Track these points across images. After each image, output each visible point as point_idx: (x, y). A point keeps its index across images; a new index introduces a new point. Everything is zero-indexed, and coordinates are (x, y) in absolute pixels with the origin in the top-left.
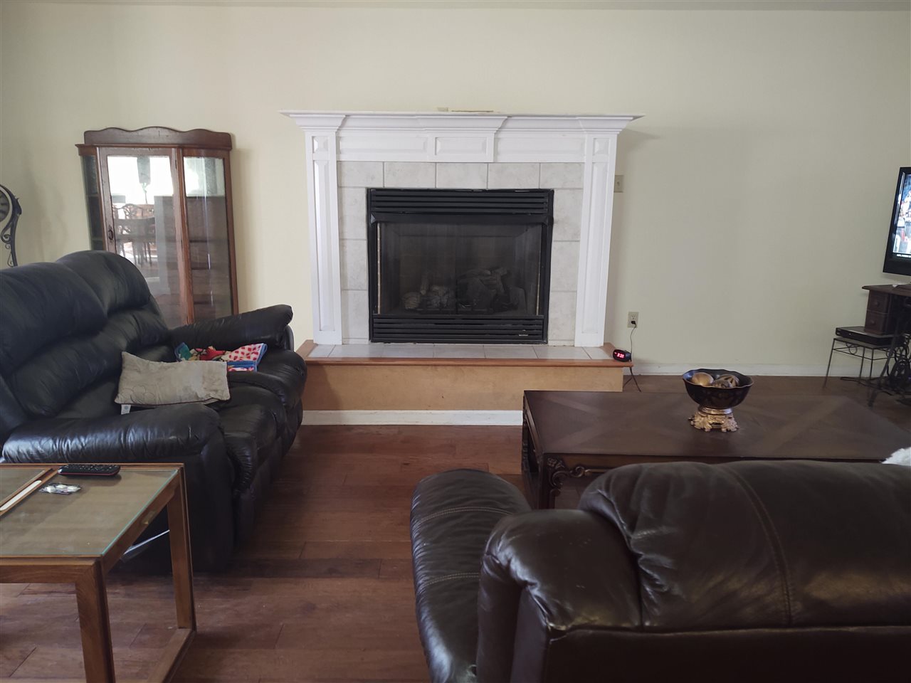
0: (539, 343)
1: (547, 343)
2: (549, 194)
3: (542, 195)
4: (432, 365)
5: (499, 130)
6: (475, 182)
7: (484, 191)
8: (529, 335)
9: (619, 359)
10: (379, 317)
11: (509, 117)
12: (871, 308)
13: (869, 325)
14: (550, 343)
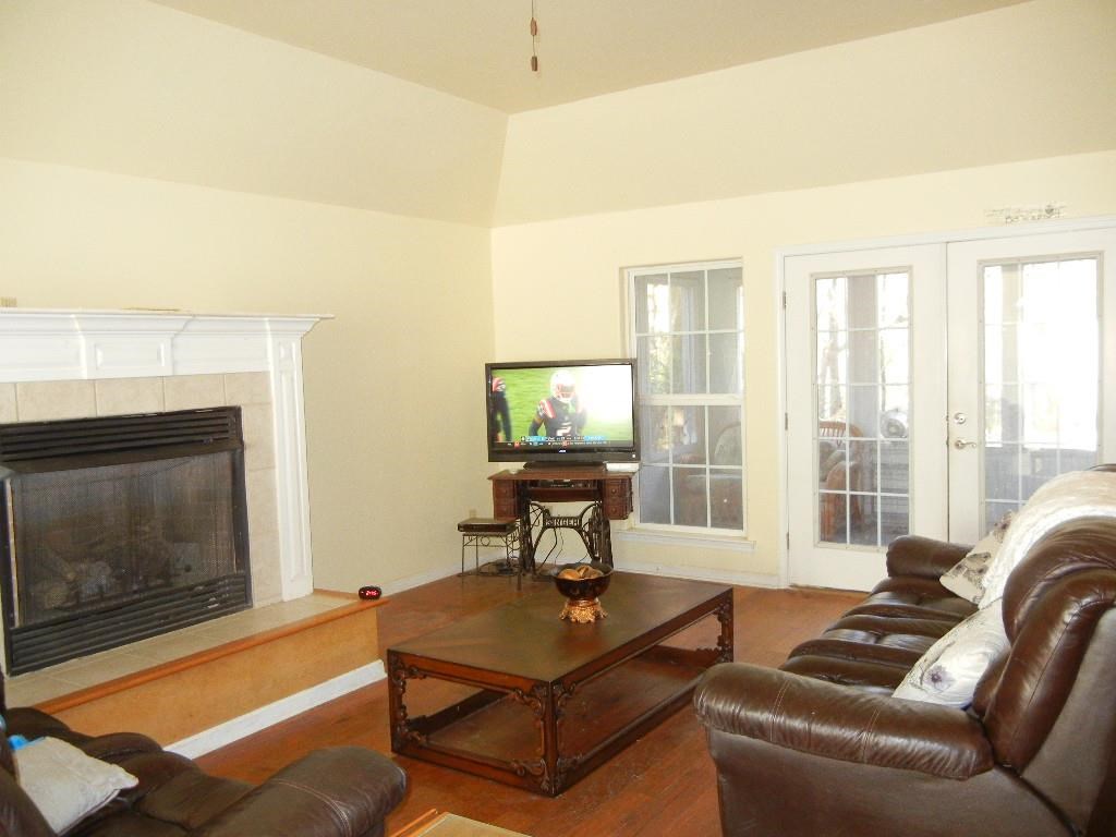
0: (243, 609)
1: (252, 606)
2: (235, 412)
3: (222, 414)
4: (172, 673)
5: (178, 333)
6: (149, 405)
7: (160, 415)
8: (221, 602)
9: (371, 597)
10: (18, 631)
11: (194, 316)
12: (497, 495)
13: (498, 513)
14: (257, 604)
